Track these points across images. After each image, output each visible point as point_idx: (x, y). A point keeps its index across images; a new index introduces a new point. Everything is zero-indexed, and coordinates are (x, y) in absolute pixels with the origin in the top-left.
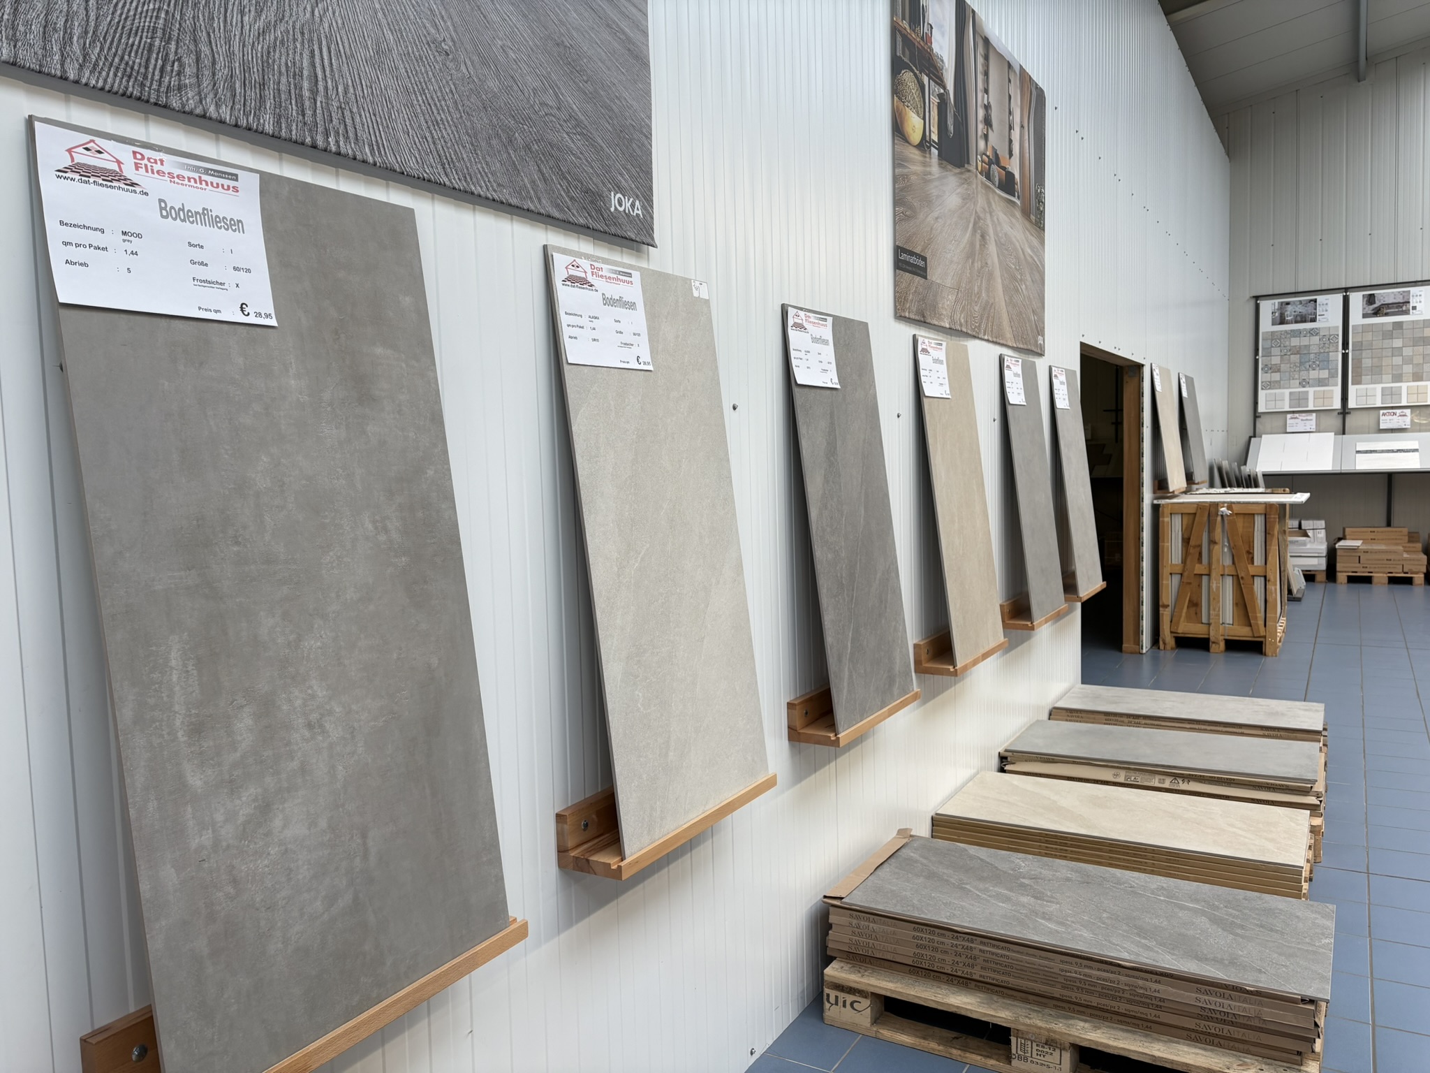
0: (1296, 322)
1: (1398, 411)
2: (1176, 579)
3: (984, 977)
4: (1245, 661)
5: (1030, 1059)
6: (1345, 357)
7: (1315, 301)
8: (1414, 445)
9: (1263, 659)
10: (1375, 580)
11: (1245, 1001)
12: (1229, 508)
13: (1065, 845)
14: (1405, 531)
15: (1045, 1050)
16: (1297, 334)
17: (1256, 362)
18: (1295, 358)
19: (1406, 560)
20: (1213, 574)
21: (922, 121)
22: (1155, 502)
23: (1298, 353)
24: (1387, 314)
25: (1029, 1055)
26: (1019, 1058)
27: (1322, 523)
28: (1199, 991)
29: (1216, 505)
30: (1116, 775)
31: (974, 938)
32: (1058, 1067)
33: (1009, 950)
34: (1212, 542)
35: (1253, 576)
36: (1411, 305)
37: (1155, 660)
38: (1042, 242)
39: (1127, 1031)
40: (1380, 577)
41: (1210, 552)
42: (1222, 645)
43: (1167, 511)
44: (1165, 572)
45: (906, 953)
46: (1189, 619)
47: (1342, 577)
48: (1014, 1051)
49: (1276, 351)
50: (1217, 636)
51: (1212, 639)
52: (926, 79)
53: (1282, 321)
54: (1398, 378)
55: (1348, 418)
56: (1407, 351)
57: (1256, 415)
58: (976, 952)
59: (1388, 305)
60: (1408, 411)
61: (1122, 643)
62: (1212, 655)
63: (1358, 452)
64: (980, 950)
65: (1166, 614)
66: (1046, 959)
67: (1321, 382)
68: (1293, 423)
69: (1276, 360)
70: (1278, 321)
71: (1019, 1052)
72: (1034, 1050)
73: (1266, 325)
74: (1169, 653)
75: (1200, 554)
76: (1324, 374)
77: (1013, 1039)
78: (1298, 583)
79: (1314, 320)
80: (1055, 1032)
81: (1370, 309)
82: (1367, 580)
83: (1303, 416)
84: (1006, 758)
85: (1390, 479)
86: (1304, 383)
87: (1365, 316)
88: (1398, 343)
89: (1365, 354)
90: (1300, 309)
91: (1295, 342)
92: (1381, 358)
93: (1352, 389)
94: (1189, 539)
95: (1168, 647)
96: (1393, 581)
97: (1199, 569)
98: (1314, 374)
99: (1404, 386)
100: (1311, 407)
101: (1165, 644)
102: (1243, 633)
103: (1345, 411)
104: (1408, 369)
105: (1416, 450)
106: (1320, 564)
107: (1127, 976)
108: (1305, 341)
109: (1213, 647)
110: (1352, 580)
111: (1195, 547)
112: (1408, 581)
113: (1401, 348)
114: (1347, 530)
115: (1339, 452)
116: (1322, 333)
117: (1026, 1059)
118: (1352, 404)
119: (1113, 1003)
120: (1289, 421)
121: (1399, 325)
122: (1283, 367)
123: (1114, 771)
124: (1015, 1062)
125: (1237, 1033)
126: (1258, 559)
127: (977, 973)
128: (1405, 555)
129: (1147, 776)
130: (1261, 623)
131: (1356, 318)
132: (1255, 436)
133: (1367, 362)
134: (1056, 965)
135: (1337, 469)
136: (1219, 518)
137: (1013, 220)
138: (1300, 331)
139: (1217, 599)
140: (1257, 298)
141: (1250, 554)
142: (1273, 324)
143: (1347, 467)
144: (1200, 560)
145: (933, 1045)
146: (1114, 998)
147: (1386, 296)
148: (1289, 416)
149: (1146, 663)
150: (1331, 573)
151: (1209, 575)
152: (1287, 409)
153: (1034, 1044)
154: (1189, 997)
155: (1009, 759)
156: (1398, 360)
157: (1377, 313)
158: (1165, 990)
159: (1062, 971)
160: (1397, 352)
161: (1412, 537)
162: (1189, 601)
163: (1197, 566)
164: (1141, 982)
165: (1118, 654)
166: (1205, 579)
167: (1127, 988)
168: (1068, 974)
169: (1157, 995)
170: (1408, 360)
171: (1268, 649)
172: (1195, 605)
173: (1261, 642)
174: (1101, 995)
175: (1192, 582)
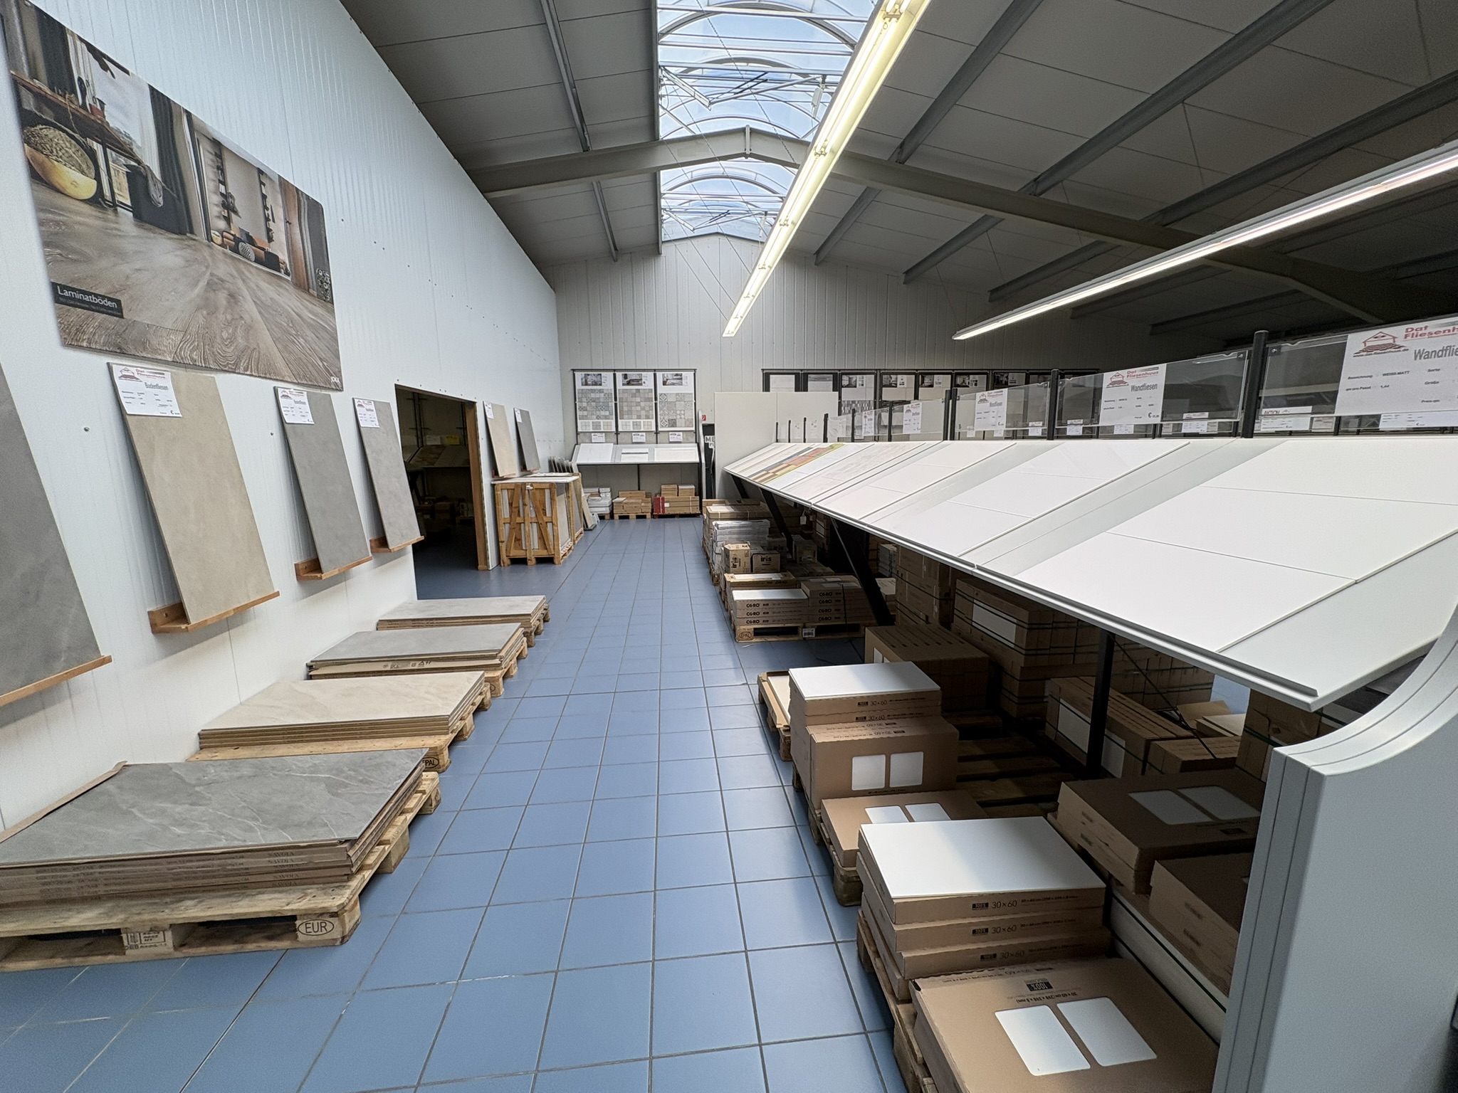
0: (593, 385)
1: (640, 434)
2: (507, 526)
3: (107, 891)
4: (546, 568)
5: (140, 946)
6: (616, 404)
7: (601, 375)
8: (647, 450)
9: (553, 566)
10: (630, 517)
11: (302, 854)
12: (531, 486)
13: (302, 733)
14: (644, 492)
15: (151, 935)
16: (593, 391)
17: (576, 404)
18: (593, 404)
19: (643, 506)
20: (526, 522)
21: (95, 182)
22: (493, 483)
23: (594, 402)
24: (633, 385)
25: (139, 942)
26: (131, 948)
27: (609, 489)
28: (270, 855)
29: (525, 484)
30: (385, 666)
31: (93, 864)
32: (163, 944)
33: (124, 866)
34: (524, 505)
35: (546, 523)
36: (643, 381)
37: (500, 572)
38: (332, 312)
39: (229, 896)
40: (633, 516)
41: (524, 510)
42: (534, 561)
43: (499, 488)
44: (501, 522)
45: (34, 892)
46: (516, 548)
47: (616, 516)
48: (126, 943)
49: (584, 400)
50: (531, 556)
51: (528, 558)
52: (98, 147)
53: (586, 384)
54: (639, 417)
55: (619, 436)
56: (642, 404)
57: (577, 434)
58: (97, 875)
59: (633, 380)
60: (644, 434)
61: (478, 565)
62: (529, 567)
63: (623, 453)
64: (100, 873)
65: (503, 546)
66: (156, 864)
67: (606, 417)
68: (595, 438)
69: (585, 404)
70: (584, 383)
71: (131, 943)
72: (142, 938)
73: (579, 386)
74: (507, 569)
75: (519, 512)
76: (607, 413)
77: (124, 936)
78: (592, 520)
79: (601, 385)
80: (157, 920)
81: (625, 381)
82: (627, 517)
83: (599, 434)
84: (312, 666)
85: (639, 467)
86: (598, 417)
87: (623, 385)
88: (638, 400)
89: (625, 404)
90: (594, 378)
91: (593, 395)
92: (631, 406)
93: (620, 421)
94: (512, 503)
95: (506, 565)
96: (638, 517)
97: (519, 520)
98: (603, 413)
99: (642, 421)
100: (602, 430)
101: (504, 563)
102: (544, 554)
103: (617, 433)
104: (643, 413)
105: (647, 453)
106: (606, 510)
107: (219, 859)
108: (597, 395)
109: (529, 562)
110: (621, 517)
111: (515, 508)
112: (644, 517)
113: (639, 402)
114: (620, 493)
115: (615, 453)
116: (605, 392)
117: (137, 947)
118: (620, 429)
119: (213, 880)
120: (593, 437)
121: (638, 390)
122: (588, 408)
123: (384, 663)
124: (127, 952)
125: (301, 874)
126: (548, 514)
127: (101, 890)
128: (643, 504)
129: (405, 663)
130: (552, 547)
131: (619, 386)
132: (577, 444)
133: (625, 409)
134: (163, 867)
135: (613, 462)
136: (527, 491)
137: (281, 290)
138: (595, 390)
139: (529, 536)
140: (574, 370)
141: (544, 510)
142: (582, 385)
143: (617, 462)
144: (519, 515)
145: (58, 961)
146: (214, 877)
147: (632, 375)
148: (593, 434)
149: (493, 576)
150: (612, 515)
151: (524, 523)
152: (591, 430)
153: (142, 934)
154: (263, 862)
155: (314, 667)
156: (638, 408)
157: (628, 383)
158: (248, 862)
159: (169, 869)
160: (638, 404)
161: (648, 495)
162: (516, 538)
163: (518, 518)
164: (229, 861)
165: (475, 571)
166: (522, 525)
167: (219, 868)
168: (174, 871)
169: (242, 867)
170: (643, 409)
171: (556, 561)
172: (518, 540)
173: (553, 558)
174: (204, 878)
175: (516, 528)
